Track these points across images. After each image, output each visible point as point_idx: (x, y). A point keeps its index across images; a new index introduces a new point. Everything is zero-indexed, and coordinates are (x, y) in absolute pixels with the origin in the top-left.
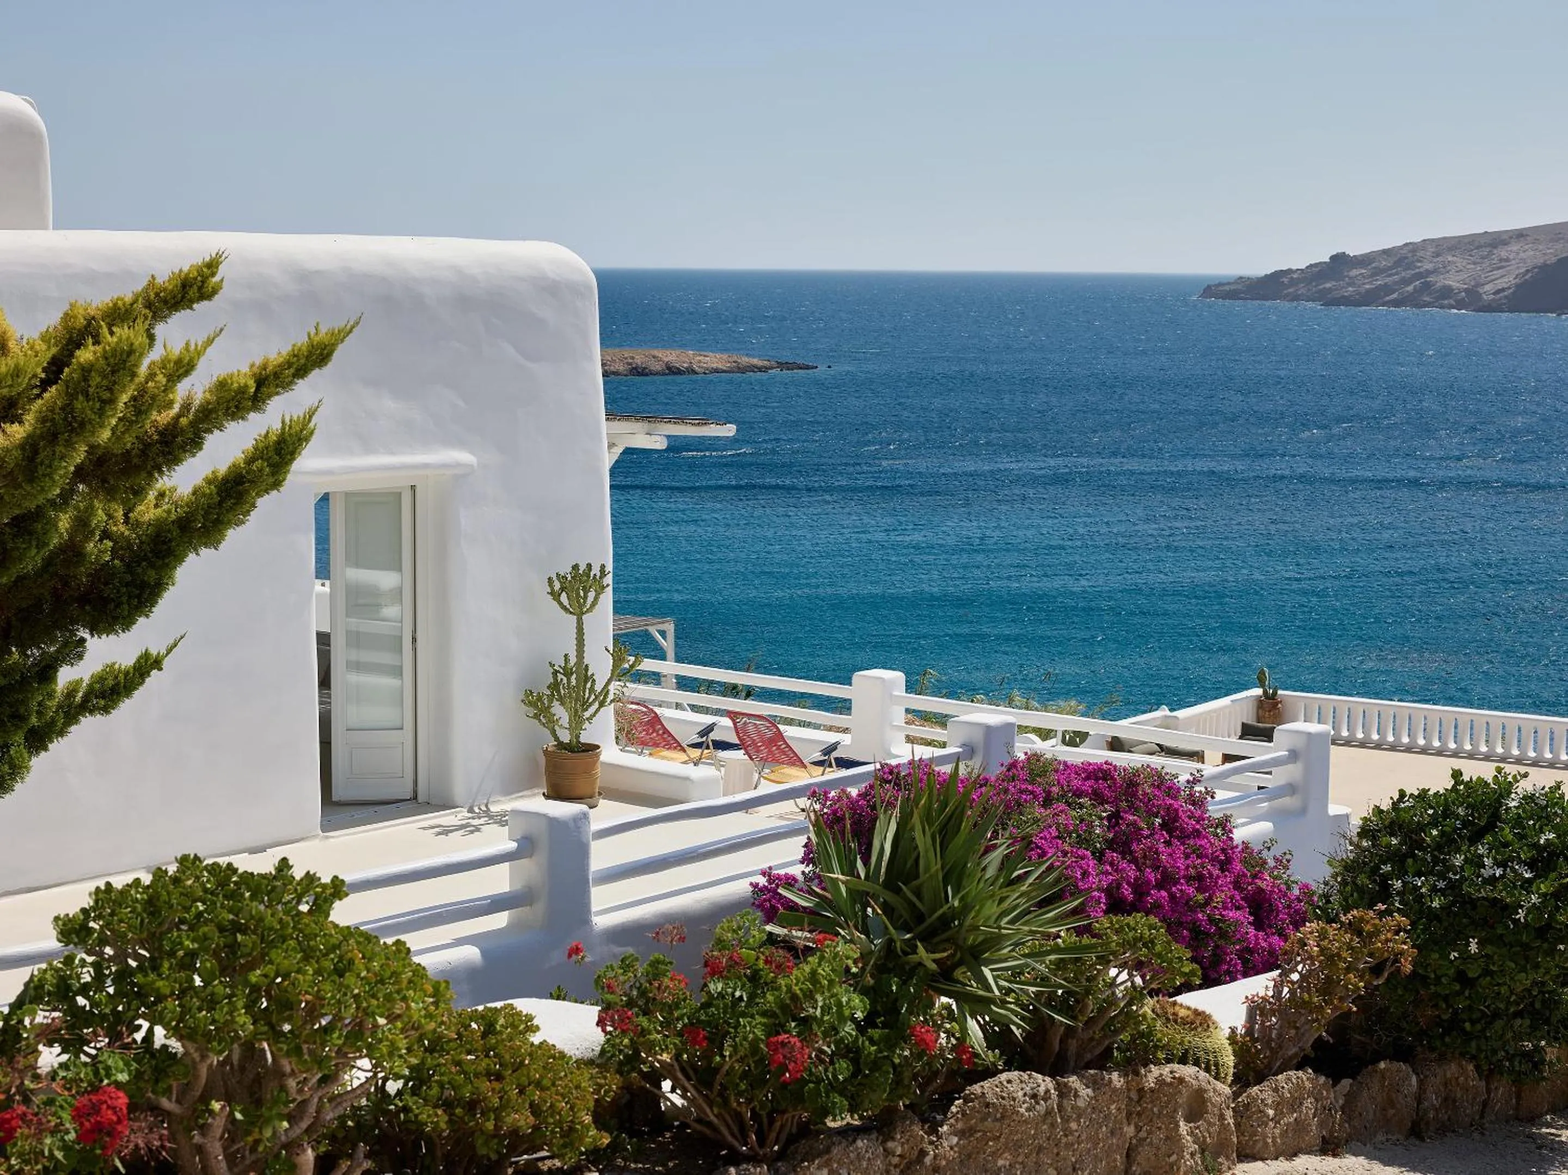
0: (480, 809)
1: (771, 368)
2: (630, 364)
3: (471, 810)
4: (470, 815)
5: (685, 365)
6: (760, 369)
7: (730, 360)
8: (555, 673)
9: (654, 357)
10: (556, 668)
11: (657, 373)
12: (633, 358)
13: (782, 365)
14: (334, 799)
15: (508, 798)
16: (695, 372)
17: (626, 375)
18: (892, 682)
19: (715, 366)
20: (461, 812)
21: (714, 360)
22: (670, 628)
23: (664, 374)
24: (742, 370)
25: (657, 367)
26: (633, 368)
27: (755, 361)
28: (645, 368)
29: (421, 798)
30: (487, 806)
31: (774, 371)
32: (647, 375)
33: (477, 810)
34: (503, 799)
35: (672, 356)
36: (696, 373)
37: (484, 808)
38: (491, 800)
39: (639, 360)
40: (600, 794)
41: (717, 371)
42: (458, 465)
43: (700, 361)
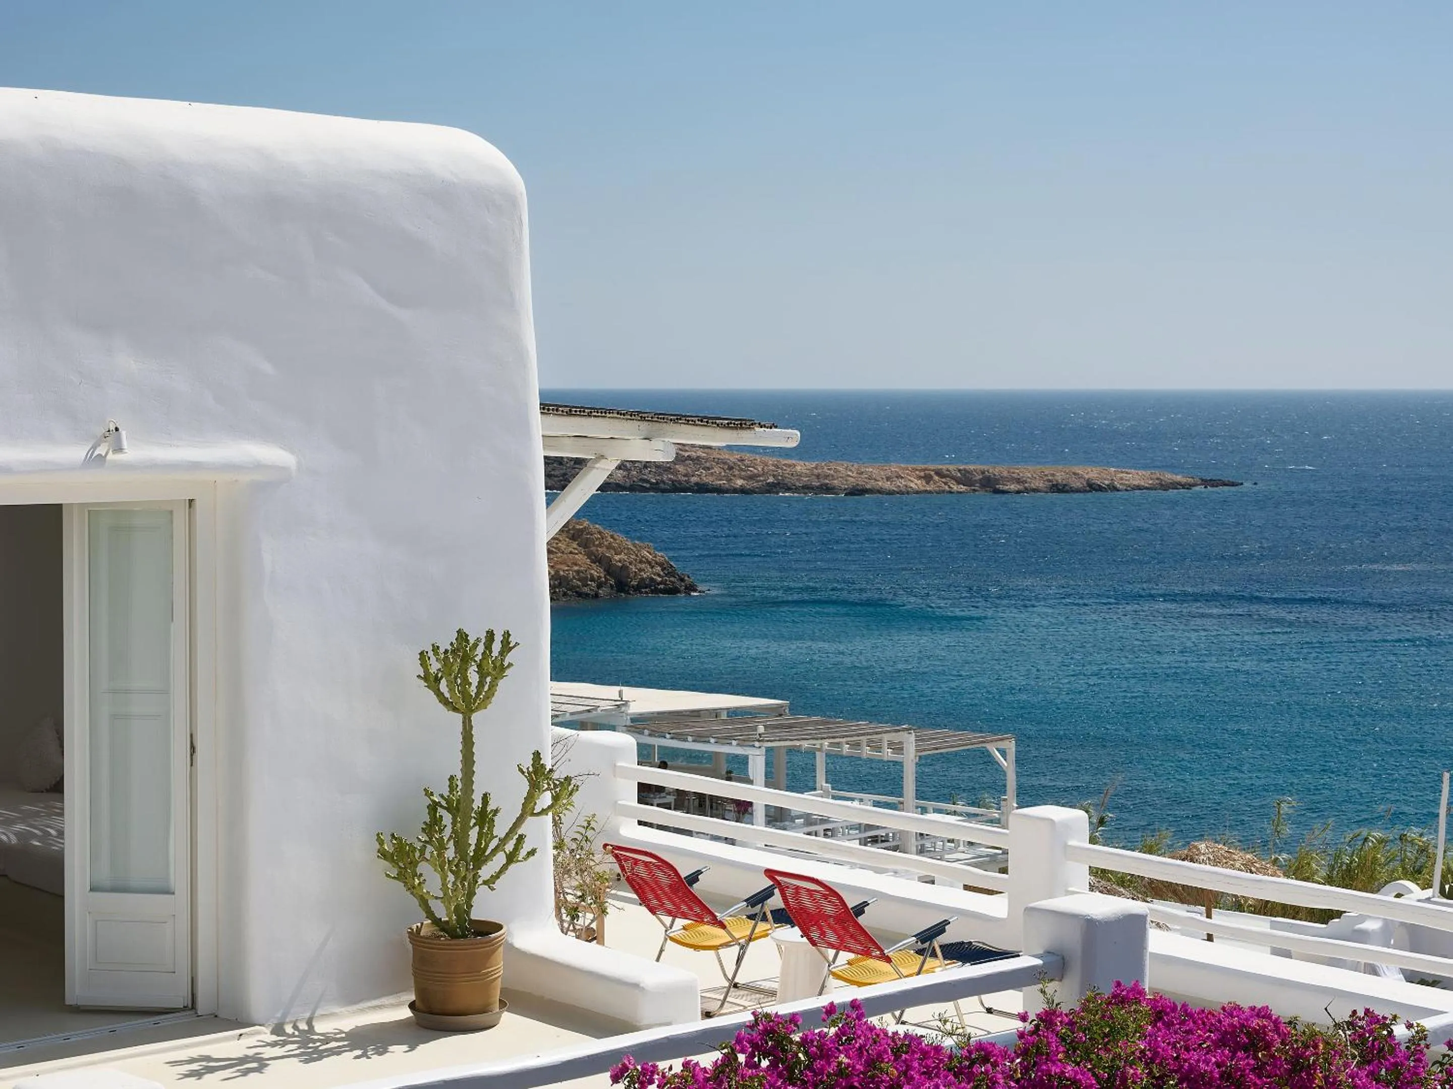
0: (295, 1027)
1: (1195, 485)
2: (1049, 481)
3: (278, 1030)
4: (275, 1038)
5: (1107, 482)
6: (1183, 486)
7: (1153, 476)
8: (433, 807)
9: (1074, 474)
10: (436, 799)
11: (1078, 491)
12: (1053, 475)
13: (1206, 483)
14: (67, 1003)
15: (350, 1008)
16: (1115, 489)
17: (1047, 492)
18: (1066, 825)
19: (1136, 483)
20: (259, 1033)
21: (1136, 477)
22: (1011, 746)
23: (1085, 491)
24: (1165, 487)
25: (1077, 484)
26: (1053, 485)
27: (1179, 478)
28: (1066, 485)
29: (203, 1006)
30: (309, 1023)
31: (1197, 488)
32: (1067, 492)
33: (289, 1029)
34: (337, 1010)
35: (1092, 473)
36: (1118, 490)
37: (303, 1026)
38: (319, 1012)
39: (1060, 477)
40: (502, 1004)
41: (1139, 488)
42: (259, 466)
43: (1122, 479)
